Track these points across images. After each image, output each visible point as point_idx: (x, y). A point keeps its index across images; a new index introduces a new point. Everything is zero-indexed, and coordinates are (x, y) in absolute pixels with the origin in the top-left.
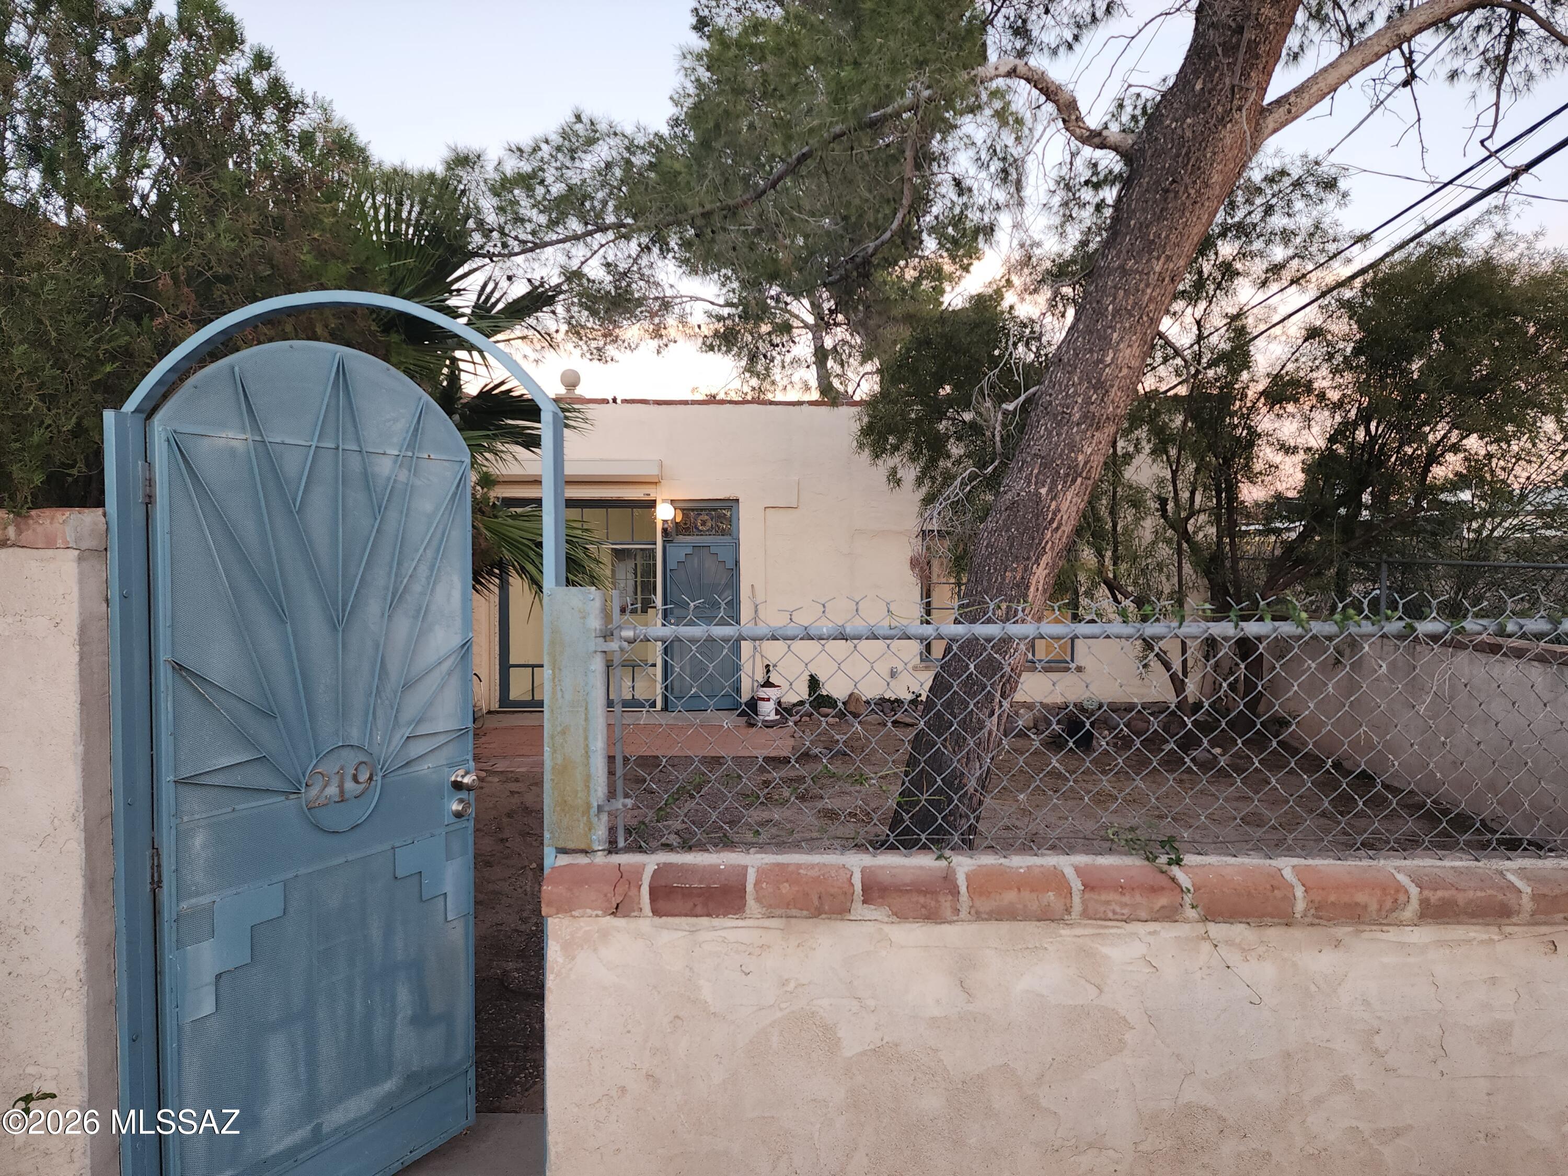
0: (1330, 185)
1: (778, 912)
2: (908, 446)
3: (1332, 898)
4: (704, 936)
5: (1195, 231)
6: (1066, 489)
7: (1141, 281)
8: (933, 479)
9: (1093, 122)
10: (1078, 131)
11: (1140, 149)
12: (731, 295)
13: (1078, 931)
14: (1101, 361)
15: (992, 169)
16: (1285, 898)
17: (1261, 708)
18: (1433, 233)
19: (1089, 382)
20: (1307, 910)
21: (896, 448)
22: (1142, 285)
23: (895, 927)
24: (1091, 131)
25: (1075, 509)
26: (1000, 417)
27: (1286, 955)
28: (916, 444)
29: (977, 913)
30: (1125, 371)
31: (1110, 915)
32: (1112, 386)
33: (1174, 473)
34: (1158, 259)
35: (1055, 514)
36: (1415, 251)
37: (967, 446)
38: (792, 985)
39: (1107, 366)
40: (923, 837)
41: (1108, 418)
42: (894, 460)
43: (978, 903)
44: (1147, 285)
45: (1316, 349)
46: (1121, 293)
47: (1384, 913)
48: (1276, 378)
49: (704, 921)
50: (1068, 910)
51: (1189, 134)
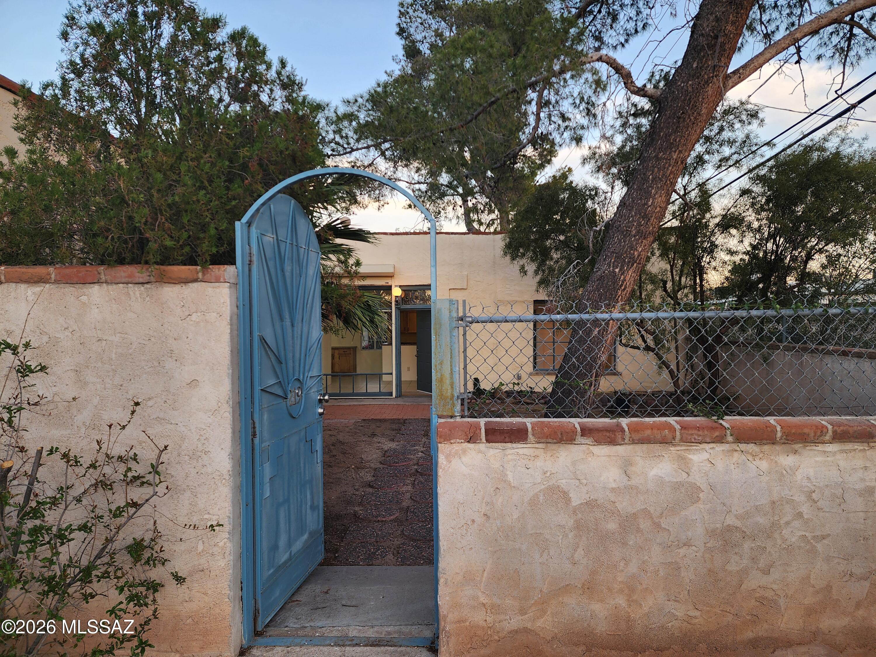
0: (754, 115)
1: (543, 441)
2: (530, 254)
3: (793, 431)
4: (509, 451)
5: (694, 137)
6: (628, 270)
7: (666, 163)
8: (544, 271)
9: (639, 83)
10: (632, 88)
11: (665, 97)
12: (421, 177)
13: (679, 448)
14: (646, 204)
15: (581, 108)
16: (772, 431)
17: (718, 391)
18: (807, 139)
19: (640, 215)
20: (782, 436)
21: (523, 255)
22: (667, 166)
23: (595, 447)
24: (639, 88)
25: (633, 279)
26: (592, 234)
27: (772, 458)
28: (534, 252)
29: (633, 440)
30: (658, 209)
31: (693, 440)
32: (652, 217)
33: (672, 267)
34: (675, 152)
35: (623, 282)
36: (797, 149)
37: (561, 254)
38: (549, 473)
39: (649, 207)
40: (604, 409)
41: (650, 233)
42: (523, 261)
43: (633, 436)
44: (670, 166)
45: (746, 200)
46: (656, 169)
47: (816, 437)
48: (724, 216)
49: (509, 445)
50: (674, 438)
51: (690, 89)
